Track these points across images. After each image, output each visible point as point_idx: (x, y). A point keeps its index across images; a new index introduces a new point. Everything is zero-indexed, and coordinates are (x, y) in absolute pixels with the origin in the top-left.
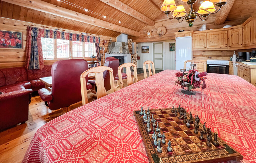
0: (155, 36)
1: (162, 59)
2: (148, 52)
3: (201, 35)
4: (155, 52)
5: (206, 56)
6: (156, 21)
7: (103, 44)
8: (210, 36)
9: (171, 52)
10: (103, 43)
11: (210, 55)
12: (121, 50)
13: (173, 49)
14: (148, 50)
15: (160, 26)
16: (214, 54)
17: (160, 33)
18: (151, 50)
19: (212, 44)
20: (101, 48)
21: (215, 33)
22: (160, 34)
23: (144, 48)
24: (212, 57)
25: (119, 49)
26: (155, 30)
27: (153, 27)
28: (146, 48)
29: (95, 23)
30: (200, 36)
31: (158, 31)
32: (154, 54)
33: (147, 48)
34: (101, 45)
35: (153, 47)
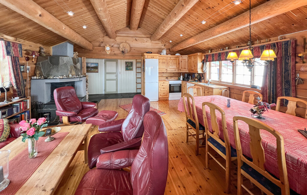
0: (116, 52)
1: (117, 80)
2: (97, 71)
3: (164, 59)
4: (107, 71)
5: (165, 77)
6: (118, 35)
7: (28, 59)
8: (169, 60)
9: (127, 71)
10: (26, 56)
11: (167, 76)
12: (73, 71)
13: (129, 68)
14: (96, 68)
15: (122, 42)
16: (170, 75)
17: (124, 50)
18: (101, 69)
19: (171, 67)
20: (22, 67)
21: (172, 58)
22: (123, 52)
23: (89, 65)
24: (168, 78)
25: (69, 69)
26: (116, 46)
27: (114, 41)
28: (93, 66)
29: (40, 18)
30: (162, 59)
31: (121, 47)
32: (106, 73)
33: (95, 66)
34: (23, 61)
35: (104, 64)
